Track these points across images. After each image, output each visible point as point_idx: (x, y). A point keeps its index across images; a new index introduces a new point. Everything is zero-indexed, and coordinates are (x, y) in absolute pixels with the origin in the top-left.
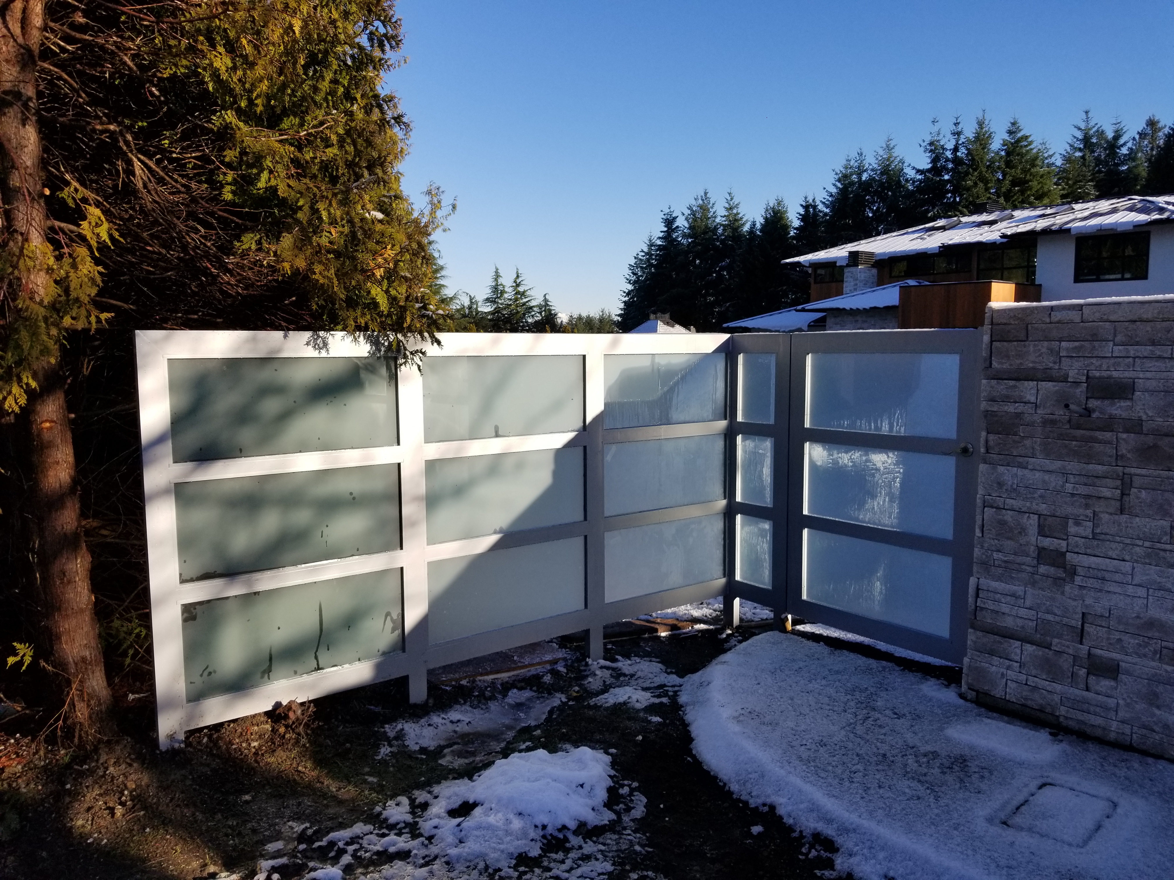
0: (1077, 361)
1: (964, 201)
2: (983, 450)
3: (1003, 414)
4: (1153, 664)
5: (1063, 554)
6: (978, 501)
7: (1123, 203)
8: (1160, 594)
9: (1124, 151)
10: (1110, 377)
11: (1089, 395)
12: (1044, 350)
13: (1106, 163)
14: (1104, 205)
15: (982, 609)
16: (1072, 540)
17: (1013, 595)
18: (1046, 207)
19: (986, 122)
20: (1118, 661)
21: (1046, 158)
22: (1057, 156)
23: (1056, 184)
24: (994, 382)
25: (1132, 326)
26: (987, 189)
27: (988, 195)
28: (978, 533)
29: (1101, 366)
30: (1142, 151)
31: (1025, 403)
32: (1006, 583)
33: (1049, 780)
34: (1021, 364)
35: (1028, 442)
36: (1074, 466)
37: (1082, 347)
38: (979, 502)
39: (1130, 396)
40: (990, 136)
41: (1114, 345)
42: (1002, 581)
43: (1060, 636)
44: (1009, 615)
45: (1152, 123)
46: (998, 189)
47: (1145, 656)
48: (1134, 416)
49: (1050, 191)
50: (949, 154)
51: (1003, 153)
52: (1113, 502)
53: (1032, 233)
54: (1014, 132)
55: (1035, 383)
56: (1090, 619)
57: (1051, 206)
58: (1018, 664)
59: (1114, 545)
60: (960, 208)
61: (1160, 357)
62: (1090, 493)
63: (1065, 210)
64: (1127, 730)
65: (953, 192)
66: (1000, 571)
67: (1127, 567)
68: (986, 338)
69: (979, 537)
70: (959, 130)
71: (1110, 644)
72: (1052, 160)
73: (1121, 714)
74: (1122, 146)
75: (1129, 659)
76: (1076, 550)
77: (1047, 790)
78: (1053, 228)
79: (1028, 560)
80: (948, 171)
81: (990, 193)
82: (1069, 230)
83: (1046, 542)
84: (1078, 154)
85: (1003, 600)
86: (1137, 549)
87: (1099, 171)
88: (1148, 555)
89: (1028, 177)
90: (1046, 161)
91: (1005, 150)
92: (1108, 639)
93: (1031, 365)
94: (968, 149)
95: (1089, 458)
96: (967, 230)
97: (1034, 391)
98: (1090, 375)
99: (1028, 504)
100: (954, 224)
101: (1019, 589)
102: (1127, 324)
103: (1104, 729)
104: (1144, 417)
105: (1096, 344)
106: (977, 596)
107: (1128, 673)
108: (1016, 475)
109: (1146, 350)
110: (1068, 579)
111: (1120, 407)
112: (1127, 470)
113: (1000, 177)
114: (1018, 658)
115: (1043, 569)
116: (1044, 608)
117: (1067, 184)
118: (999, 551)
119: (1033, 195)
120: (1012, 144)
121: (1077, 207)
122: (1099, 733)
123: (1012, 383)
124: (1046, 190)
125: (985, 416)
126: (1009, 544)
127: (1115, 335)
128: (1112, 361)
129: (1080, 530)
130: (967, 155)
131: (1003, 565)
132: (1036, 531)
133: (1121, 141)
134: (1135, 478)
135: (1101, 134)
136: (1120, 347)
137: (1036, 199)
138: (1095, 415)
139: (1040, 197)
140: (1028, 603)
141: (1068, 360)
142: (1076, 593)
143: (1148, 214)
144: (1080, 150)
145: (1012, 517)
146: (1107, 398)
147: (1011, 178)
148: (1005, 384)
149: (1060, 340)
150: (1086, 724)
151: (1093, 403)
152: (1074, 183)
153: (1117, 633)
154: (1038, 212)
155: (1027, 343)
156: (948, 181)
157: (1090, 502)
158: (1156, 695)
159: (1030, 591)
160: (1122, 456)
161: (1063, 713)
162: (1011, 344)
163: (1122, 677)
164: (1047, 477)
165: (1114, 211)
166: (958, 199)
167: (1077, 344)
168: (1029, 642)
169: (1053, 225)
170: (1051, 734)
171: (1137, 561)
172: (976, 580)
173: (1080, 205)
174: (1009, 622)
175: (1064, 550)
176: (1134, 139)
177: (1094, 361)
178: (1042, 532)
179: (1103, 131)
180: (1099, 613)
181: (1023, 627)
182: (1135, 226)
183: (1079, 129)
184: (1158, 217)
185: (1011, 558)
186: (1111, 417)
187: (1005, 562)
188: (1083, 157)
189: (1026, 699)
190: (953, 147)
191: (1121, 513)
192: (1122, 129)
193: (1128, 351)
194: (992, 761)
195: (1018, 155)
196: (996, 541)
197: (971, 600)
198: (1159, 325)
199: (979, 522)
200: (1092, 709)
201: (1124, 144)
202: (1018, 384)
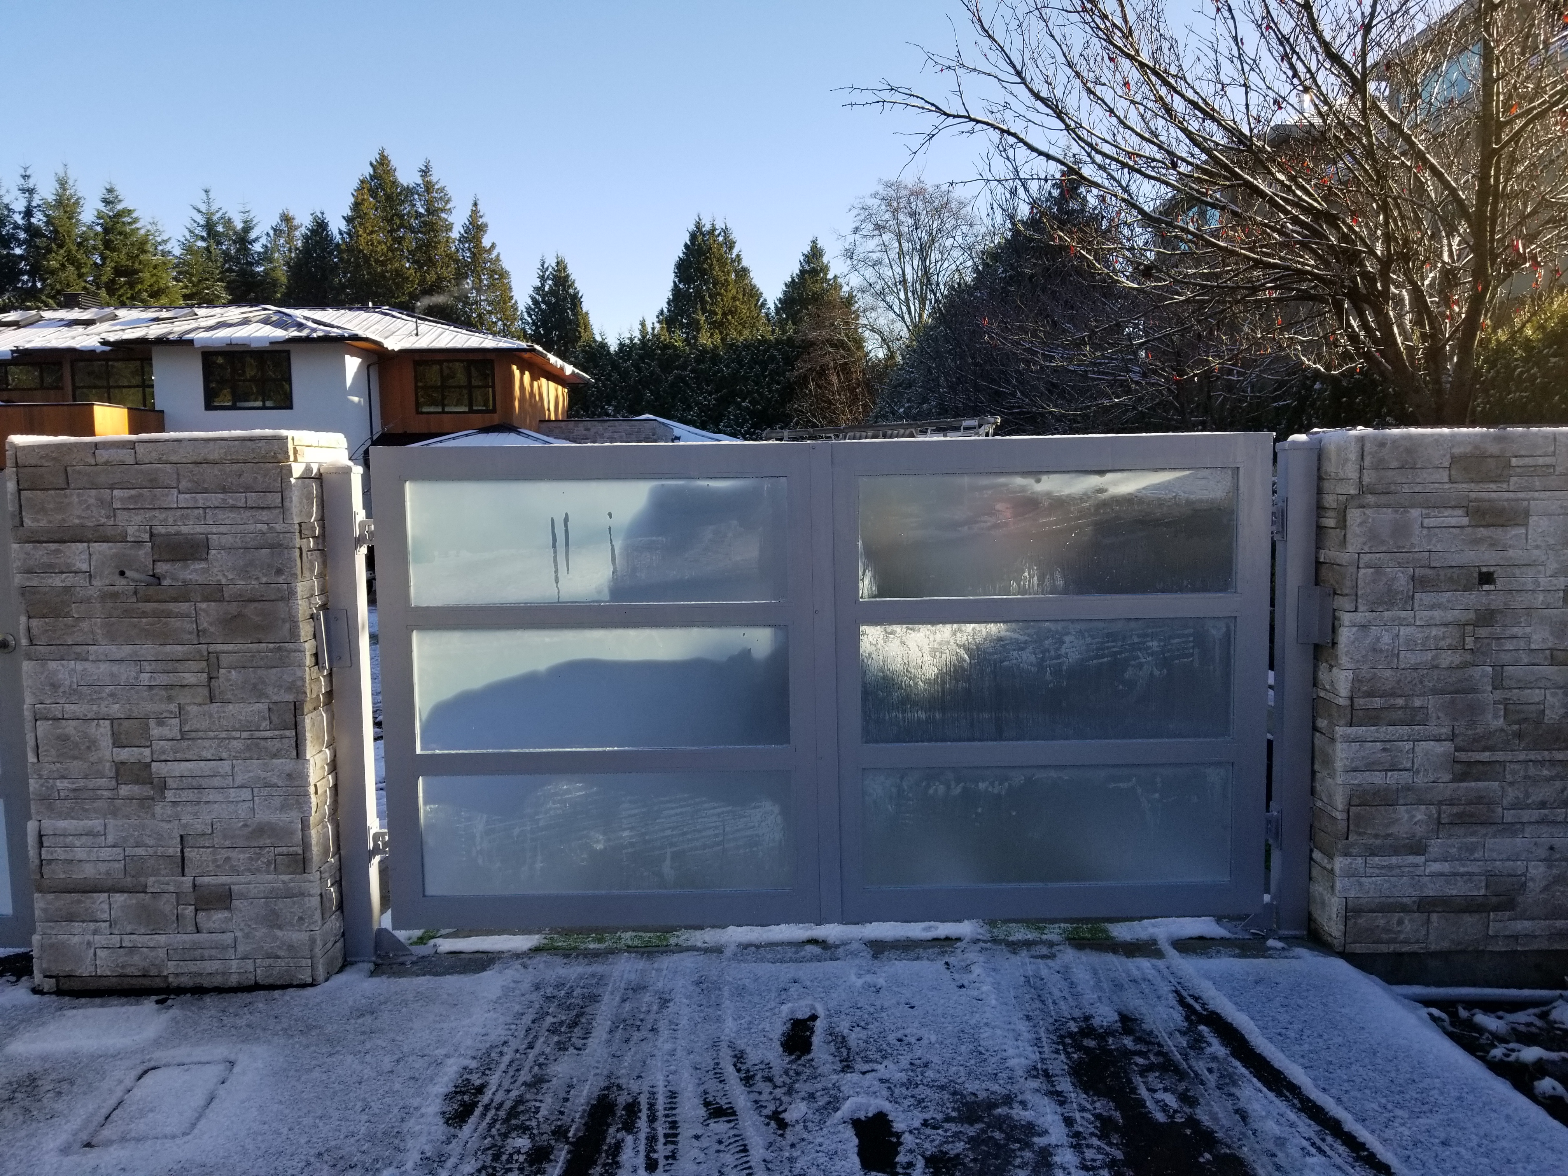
0: (137, 515)
1: (48, 288)
2: (24, 642)
3: (47, 589)
4: (270, 877)
5: (148, 766)
6: (26, 713)
7: (255, 312)
8: (265, 791)
9: (257, 247)
10: (178, 534)
11: (156, 557)
12: (92, 501)
13: (237, 261)
14: (234, 313)
15: (50, 862)
16: (157, 745)
17: (90, 833)
18: (162, 308)
19: (71, 182)
20: (229, 885)
21: (160, 244)
22: (176, 244)
23: (176, 279)
24: (29, 546)
25: (196, 469)
26: (80, 276)
27: (83, 284)
28: (32, 758)
29: (166, 519)
30: (279, 251)
31: (75, 572)
32: (78, 819)
33: (153, 1064)
34: (63, 520)
35: (85, 625)
36: (147, 650)
37: (141, 495)
38: (28, 714)
39: (204, 556)
40: (77, 203)
41: (179, 492)
42: (72, 818)
43: (155, 873)
44: (87, 861)
45: (286, 219)
46: (97, 278)
47: (258, 870)
48: (213, 580)
49: (168, 287)
50: (18, 219)
51: (99, 229)
52: (200, 690)
53: (143, 341)
54: (112, 202)
55: (85, 544)
56: (190, 841)
57: (168, 309)
58: (108, 924)
59: (207, 743)
60: (44, 298)
61: (233, 507)
62: (170, 683)
63: (185, 315)
64: (249, 965)
65: (32, 274)
66: (67, 804)
67: (225, 767)
68: (11, 486)
69: (33, 764)
70: (31, 186)
71: (218, 866)
72: (168, 247)
73: (241, 949)
74: (254, 241)
75: (242, 879)
76: (163, 758)
77: (148, 1079)
78: (171, 337)
79: (103, 782)
80: (20, 244)
81: (86, 281)
82: (191, 342)
83: (124, 754)
84: (201, 244)
85: (77, 843)
86: (235, 742)
87: (230, 270)
88: (248, 748)
89: (136, 266)
90: (160, 248)
91: (102, 225)
92: (215, 860)
93: (77, 521)
94: (47, 216)
95: (165, 637)
96: (52, 330)
97: (85, 556)
98: (155, 532)
99: (95, 707)
100: (33, 319)
101: (96, 824)
102: (191, 466)
103: (224, 974)
104: (224, 581)
105: (157, 491)
106: (41, 845)
107: (243, 897)
108: (74, 670)
109: (216, 499)
110: (157, 797)
111: (195, 570)
112: (212, 648)
113: (99, 261)
114: (106, 916)
115: (124, 790)
116: (132, 841)
117: (190, 281)
118: (63, 777)
119: (146, 291)
120: (110, 217)
121: (201, 312)
122: (217, 981)
123: (53, 546)
124: (162, 286)
125: (23, 594)
126: (76, 766)
127: (179, 481)
128: (179, 513)
129: (165, 731)
130: (47, 223)
131: (71, 795)
132: (110, 741)
133: (253, 235)
134: (222, 657)
135: (228, 223)
136: (187, 496)
137: (151, 296)
138: (166, 583)
139: (156, 294)
140: (111, 839)
141: (125, 512)
142: (169, 812)
143: (286, 330)
144: (203, 238)
145: (75, 728)
146: (179, 560)
147: (113, 264)
148: (46, 548)
149: (112, 488)
150: (201, 974)
151: (162, 568)
152: (200, 281)
153: (223, 851)
154: (151, 314)
155: (68, 492)
156: (21, 257)
157: (173, 693)
158: (274, 913)
159: (111, 822)
160: (204, 631)
161: (172, 970)
162: (46, 493)
163: (236, 903)
164: (115, 668)
165: (246, 322)
166: (39, 285)
167: (133, 492)
168: (118, 892)
169: (170, 333)
170: (158, 1002)
171: (236, 758)
172: (37, 823)
173: (204, 310)
174: (89, 872)
175: (148, 760)
176: (268, 234)
177: (156, 513)
178: (118, 743)
179: (229, 219)
180: (199, 831)
181: (108, 873)
182: (271, 343)
183: (200, 212)
184: (296, 334)
185: (81, 783)
186: (186, 584)
187: (75, 790)
188: (208, 249)
189: (123, 967)
190: (23, 209)
191: (211, 702)
192: (252, 220)
193: (196, 501)
194: (75, 1066)
195: (120, 233)
196: (58, 765)
197: (32, 853)
198: (228, 468)
199: (31, 743)
200: (206, 953)
201: (257, 239)
202: (62, 547)
